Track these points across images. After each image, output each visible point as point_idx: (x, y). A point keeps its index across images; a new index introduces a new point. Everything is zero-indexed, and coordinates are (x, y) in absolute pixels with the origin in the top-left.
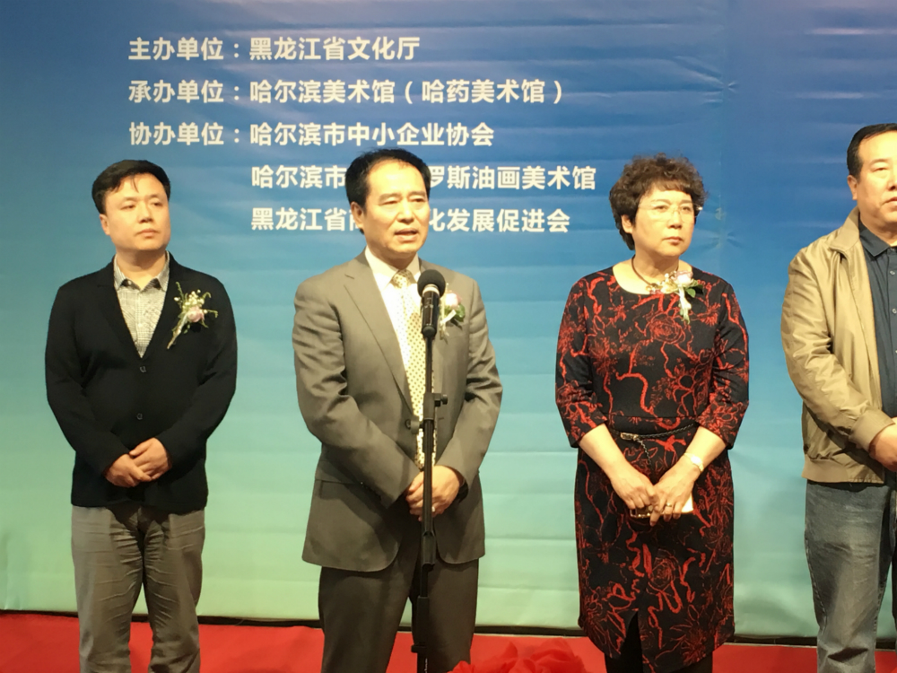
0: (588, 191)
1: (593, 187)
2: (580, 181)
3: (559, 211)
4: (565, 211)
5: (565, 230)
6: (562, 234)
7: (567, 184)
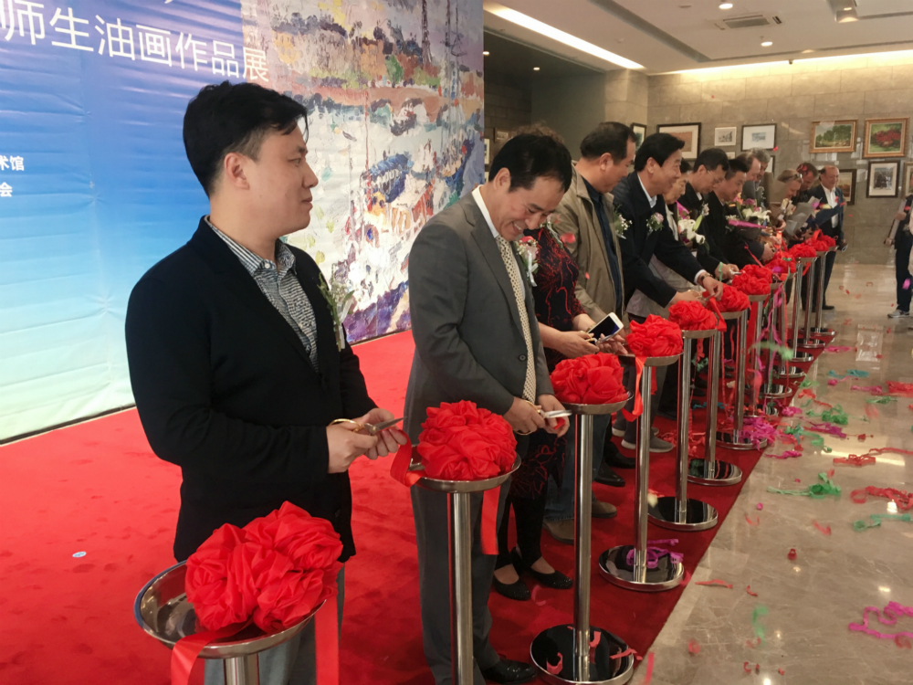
0: (20, 171)
1: (23, 169)
2: (15, 165)
3: (5, 184)
4: (8, 183)
5: (10, 195)
6: (7, 198)
7: (8, 167)
